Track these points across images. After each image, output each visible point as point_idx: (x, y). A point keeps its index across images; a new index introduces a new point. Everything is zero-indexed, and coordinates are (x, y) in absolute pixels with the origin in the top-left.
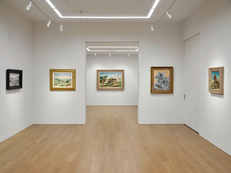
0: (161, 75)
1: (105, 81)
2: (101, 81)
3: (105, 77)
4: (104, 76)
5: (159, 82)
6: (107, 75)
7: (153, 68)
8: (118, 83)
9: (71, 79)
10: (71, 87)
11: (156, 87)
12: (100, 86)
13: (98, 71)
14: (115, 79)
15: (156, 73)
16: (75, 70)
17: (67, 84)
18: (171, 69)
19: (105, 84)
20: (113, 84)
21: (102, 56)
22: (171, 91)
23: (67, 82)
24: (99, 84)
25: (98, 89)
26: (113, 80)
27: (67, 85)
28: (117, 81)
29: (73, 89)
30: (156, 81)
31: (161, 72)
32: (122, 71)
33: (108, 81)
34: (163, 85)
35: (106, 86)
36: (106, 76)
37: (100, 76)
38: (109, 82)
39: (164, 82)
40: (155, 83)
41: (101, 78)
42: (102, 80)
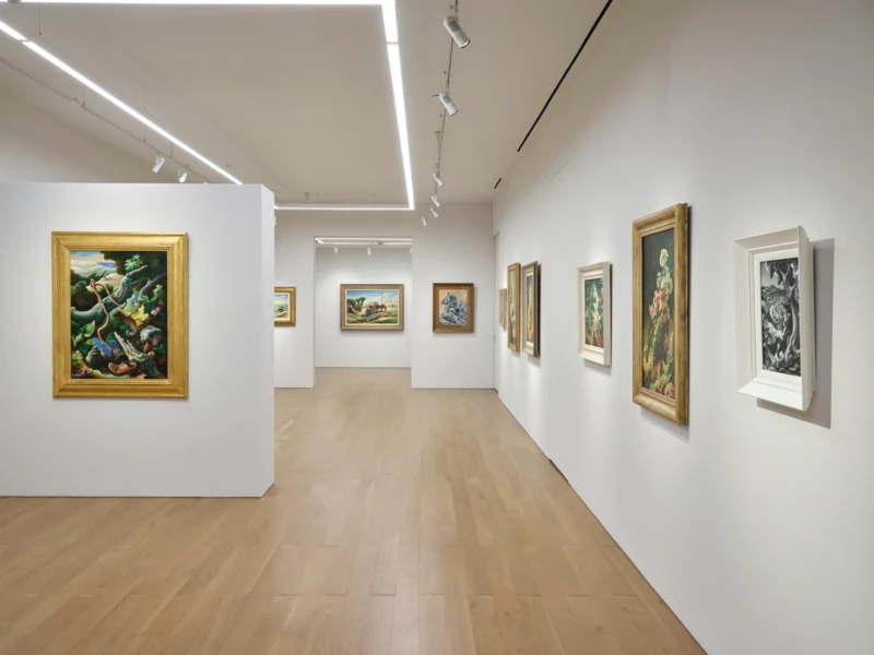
0: (452, 298)
1: (360, 310)
2: (350, 311)
3: (358, 301)
4: (359, 297)
5: (448, 311)
6: (364, 296)
7: (437, 286)
8: (389, 314)
9: (286, 306)
10: (287, 319)
11: (443, 321)
12: (349, 322)
13: (344, 286)
14: (383, 306)
15: (443, 294)
16: (295, 288)
17: (280, 314)
18: (470, 287)
19: (360, 318)
20: (378, 318)
21: (352, 254)
22: (470, 328)
23: (281, 310)
24: (346, 317)
25: (344, 329)
26: (378, 307)
27: (280, 316)
28: (388, 309)
29: (291, 324)
30: (442, 310)
31: (452, 292)
32: (400, 287)
33: (367, 311)
34: (455, 317)
35: (362, 321)
36: (363, 299)
37: (347, 297)
38: (369, 312)
39: (458, 310)
40: (441, 312)
41: (350, 302)
42: (352, 307)
